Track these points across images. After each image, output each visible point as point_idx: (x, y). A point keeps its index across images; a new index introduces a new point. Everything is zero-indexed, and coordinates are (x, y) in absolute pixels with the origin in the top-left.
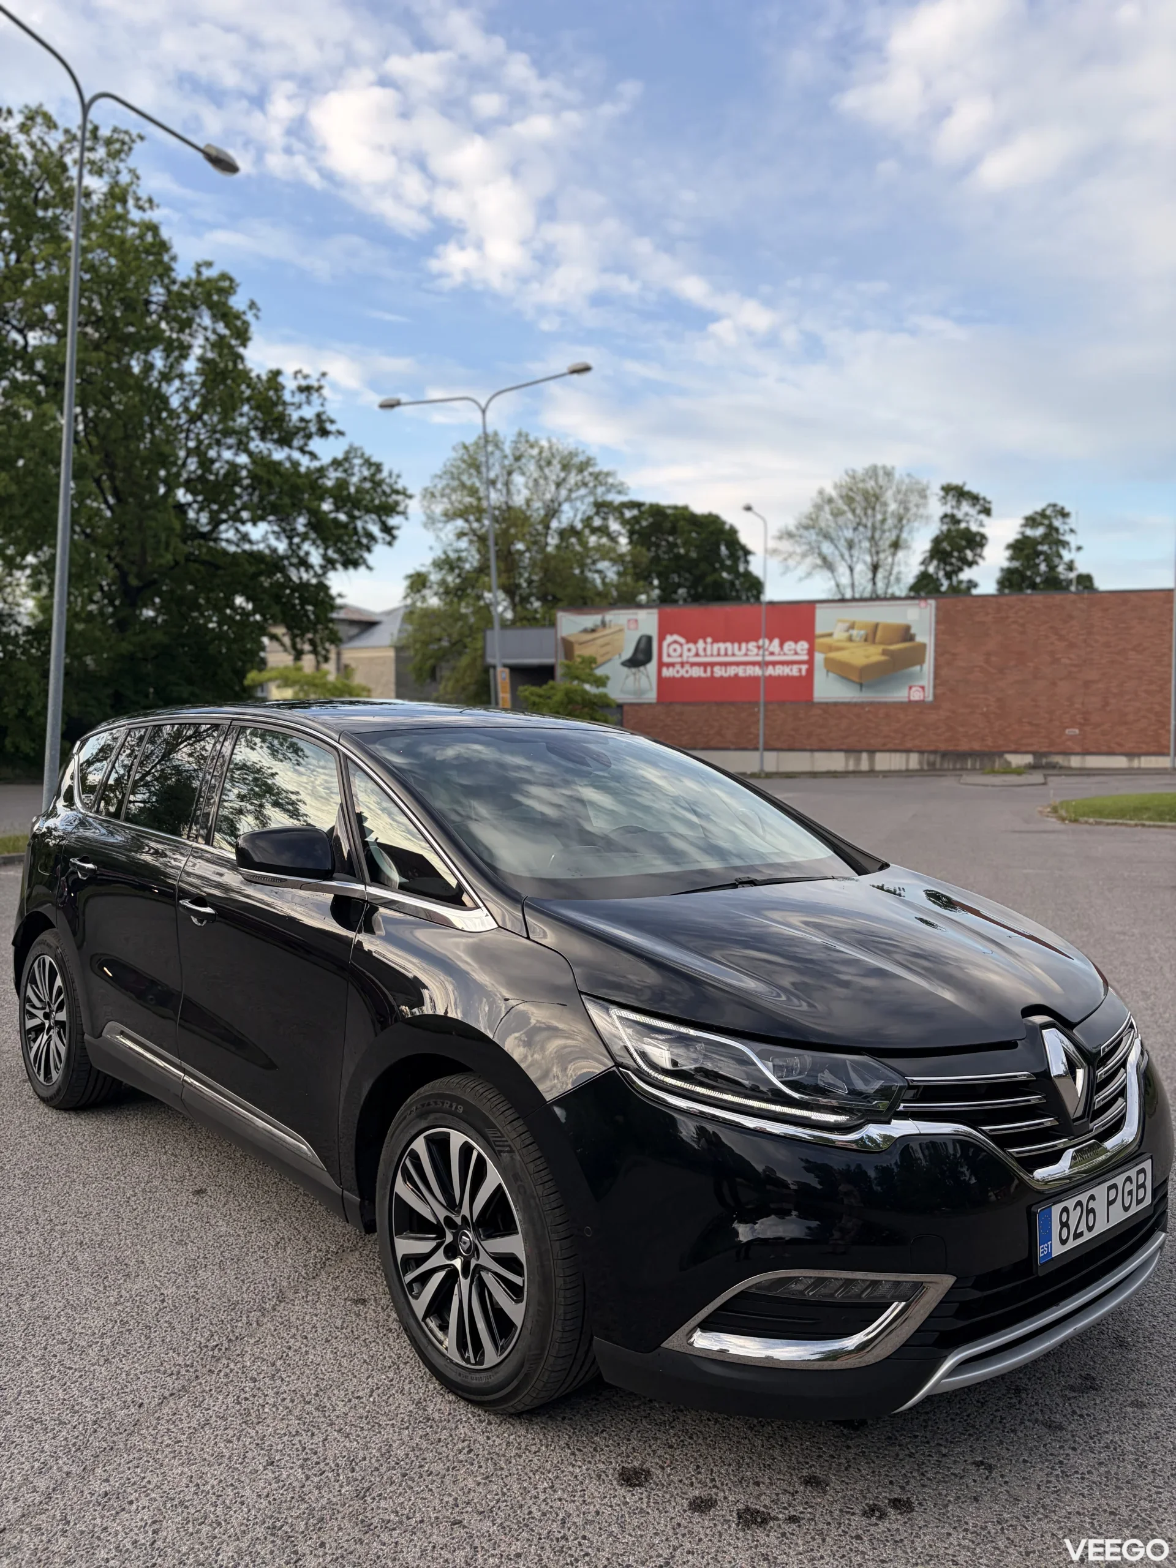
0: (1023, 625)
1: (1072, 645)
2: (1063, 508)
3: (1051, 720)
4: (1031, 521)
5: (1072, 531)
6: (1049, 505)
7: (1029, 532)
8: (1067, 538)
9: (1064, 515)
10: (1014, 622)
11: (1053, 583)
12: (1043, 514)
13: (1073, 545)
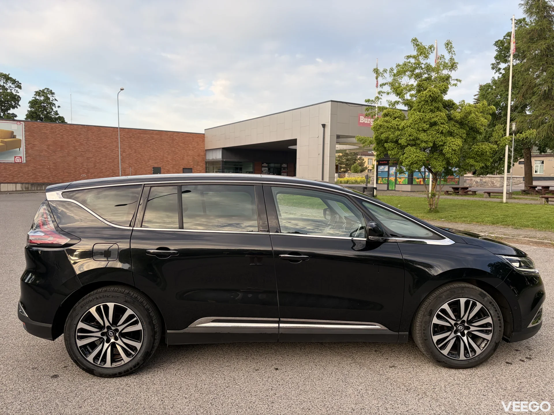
0: (62, 135)
1: (81, 144)
2: (51, 91)
3: (75, 171)
4: (38, 93)
5: (56, 100)
6: (46, 89)
7: (38, 97)
8: (54, 102)
9: (53, 93)
10: (58, 134)
11: (49, 119)
12: (43, 91)
13: (57, 105)
